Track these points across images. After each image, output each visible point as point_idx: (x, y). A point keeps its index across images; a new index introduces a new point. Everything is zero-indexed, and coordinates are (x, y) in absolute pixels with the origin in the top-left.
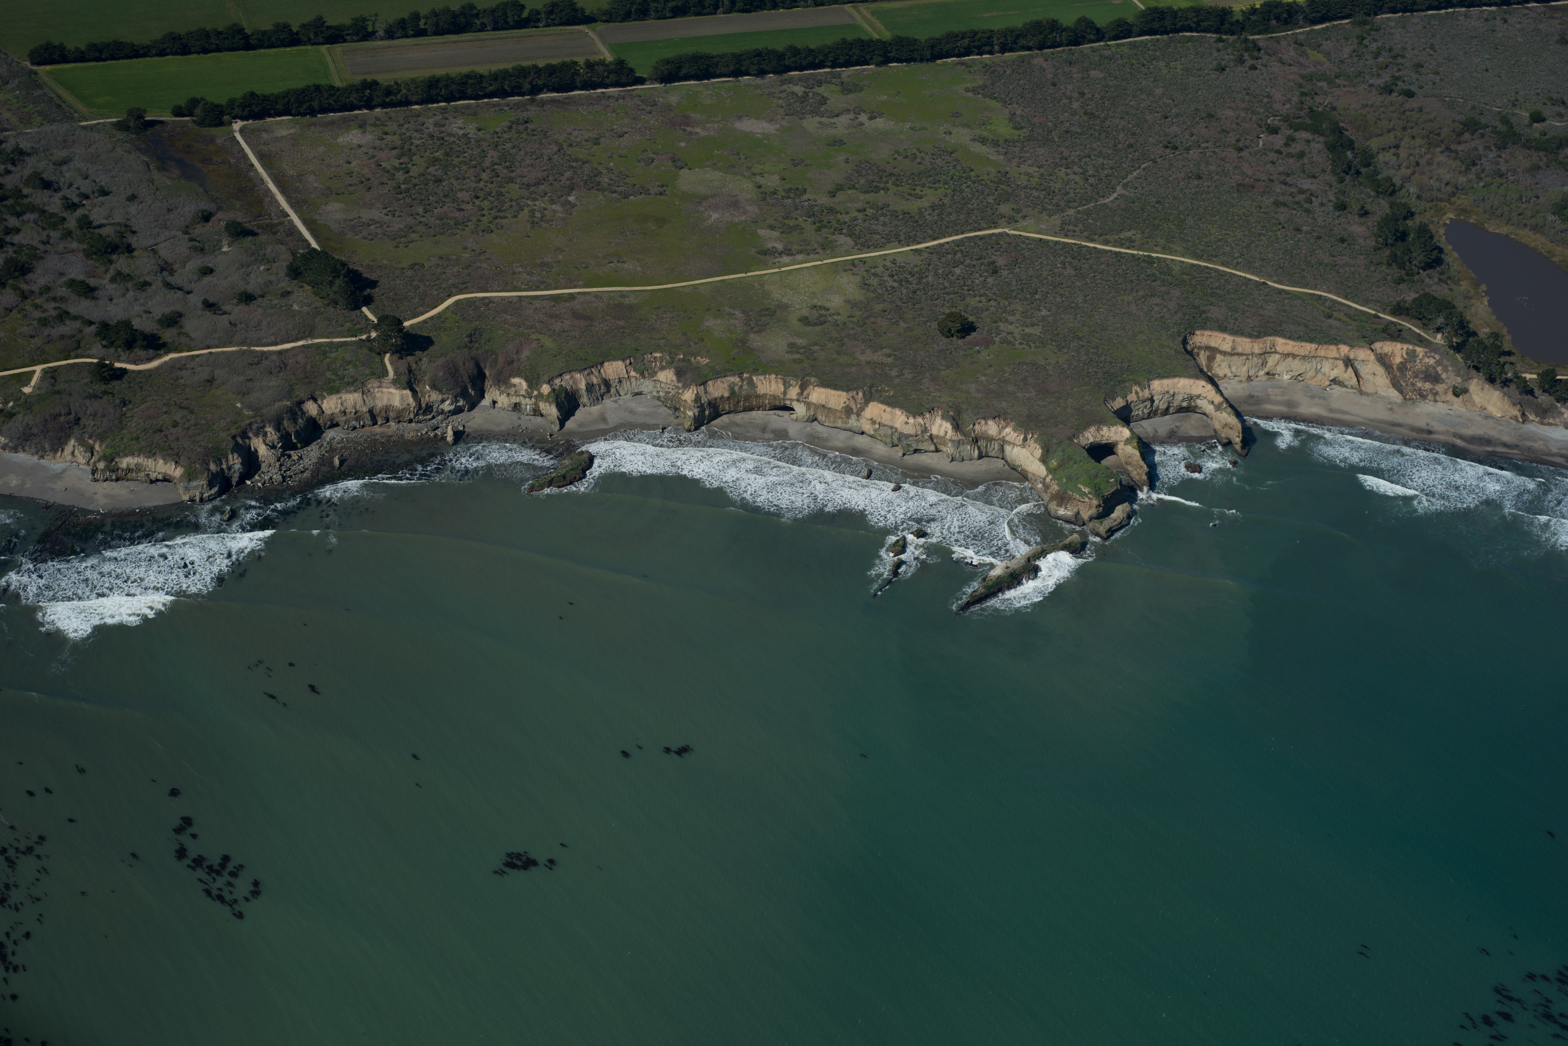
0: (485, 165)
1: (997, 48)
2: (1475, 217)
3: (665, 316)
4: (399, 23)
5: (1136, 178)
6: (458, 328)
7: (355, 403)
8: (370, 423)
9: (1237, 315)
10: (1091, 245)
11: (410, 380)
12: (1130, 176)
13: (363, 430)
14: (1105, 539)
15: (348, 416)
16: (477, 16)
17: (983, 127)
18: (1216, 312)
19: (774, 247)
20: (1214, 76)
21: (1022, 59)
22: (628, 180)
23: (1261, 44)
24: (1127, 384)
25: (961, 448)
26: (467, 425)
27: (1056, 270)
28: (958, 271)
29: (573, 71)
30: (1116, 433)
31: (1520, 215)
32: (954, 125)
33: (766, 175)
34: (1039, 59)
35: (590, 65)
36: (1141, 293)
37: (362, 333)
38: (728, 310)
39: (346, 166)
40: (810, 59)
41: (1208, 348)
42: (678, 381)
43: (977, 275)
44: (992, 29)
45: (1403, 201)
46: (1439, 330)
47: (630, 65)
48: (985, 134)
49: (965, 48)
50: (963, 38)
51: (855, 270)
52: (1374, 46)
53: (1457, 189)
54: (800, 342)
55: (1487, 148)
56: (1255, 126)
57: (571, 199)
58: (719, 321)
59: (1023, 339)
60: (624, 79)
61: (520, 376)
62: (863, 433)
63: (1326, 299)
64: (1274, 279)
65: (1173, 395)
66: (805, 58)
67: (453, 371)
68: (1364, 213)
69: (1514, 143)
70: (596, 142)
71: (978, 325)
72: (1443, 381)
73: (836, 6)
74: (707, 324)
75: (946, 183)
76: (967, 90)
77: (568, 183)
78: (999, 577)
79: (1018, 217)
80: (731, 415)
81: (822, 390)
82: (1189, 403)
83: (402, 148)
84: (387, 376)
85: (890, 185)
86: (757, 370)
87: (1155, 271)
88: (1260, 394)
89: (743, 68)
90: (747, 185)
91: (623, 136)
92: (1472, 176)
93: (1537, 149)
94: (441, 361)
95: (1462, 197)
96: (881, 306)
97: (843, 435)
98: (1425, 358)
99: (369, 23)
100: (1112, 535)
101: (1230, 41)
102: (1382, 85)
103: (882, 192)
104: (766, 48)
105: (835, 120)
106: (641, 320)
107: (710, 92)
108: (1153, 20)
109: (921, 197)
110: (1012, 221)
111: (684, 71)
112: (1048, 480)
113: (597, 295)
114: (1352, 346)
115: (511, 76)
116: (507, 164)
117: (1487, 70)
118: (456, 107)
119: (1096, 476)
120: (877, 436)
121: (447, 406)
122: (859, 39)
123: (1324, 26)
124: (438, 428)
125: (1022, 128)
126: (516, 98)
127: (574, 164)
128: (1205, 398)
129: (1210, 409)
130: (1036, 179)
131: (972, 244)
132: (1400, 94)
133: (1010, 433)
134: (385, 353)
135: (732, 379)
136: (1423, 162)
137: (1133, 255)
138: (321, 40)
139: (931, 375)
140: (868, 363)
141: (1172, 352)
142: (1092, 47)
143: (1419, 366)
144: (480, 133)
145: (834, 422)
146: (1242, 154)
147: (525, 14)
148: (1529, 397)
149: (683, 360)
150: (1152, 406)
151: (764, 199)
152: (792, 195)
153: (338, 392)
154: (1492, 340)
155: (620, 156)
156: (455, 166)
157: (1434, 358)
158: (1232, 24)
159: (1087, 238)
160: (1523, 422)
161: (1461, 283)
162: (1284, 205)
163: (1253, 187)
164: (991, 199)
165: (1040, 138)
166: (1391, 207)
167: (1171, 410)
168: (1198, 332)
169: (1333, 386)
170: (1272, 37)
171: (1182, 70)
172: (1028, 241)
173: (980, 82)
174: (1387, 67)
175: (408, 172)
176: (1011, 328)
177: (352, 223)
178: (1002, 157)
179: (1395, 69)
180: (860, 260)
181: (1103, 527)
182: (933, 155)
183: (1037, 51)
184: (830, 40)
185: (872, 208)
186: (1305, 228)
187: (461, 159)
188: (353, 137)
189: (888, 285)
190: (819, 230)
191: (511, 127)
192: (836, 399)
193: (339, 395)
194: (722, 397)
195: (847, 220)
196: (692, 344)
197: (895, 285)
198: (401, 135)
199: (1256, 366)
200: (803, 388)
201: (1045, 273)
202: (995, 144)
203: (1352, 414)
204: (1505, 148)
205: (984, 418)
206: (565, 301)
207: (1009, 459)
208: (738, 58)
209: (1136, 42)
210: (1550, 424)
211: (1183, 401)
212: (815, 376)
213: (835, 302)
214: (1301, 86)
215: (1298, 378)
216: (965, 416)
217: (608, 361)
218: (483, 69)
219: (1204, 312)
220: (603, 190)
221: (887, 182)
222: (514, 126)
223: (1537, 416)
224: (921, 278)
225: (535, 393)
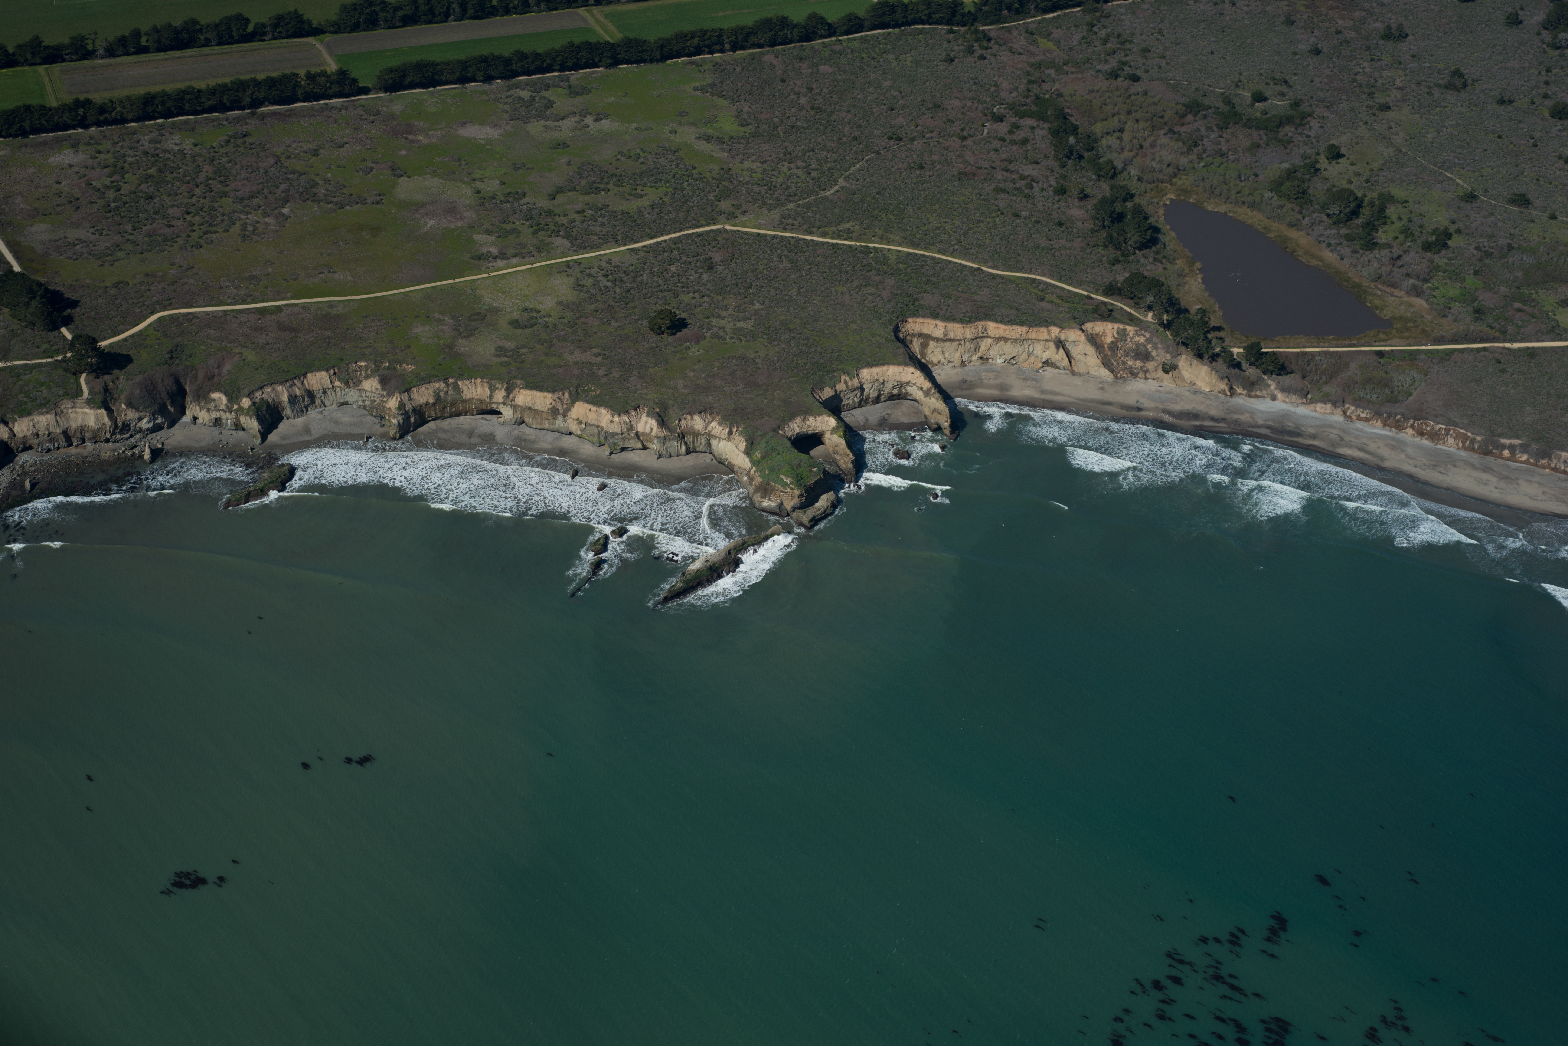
0: (198, 181)
1: (727, 46)
2: (1194, 197)
3: (372, 324)
4: (120, 41)
5: (859, 170)
6: (159, 344)
7: (48, 425)
8: (65, 444)
9: (950, 301)
10: (809, 238)
11: (106, 399)
12: (853, 168)
13: (58, 452)
14: (810, 528)
15: (41, 438)
16: (200, 31)
17: (709, 125)
18: (929, 299)
19: (488, 252)
20: (942, 67)
21: (753, 57)
22: (345, 191)
23: (992, 34)
24: (835, 374)
25: (668, 444)
26: (166, 442)
27: (772, 264)
28: (673, 268)
29: (293, 82)
30: (822, 423)
31: (1238, 193)
32: (680, 124)
33: (486, 180)
34: (769, 56)
35: (310, 77)
36: (856, 283)
37: (58, 354)
38: (437, 316)
39: (55, 186)
40: (538, 63)
41: (920, 335)
42: (383, 390)
43: (693, 272)
44: (722, 27)
45: (1122, 183)
46: (1150, 308)
47: (353, 75)
48: (711, 132)
49: (695, 47)
50: (692, 38)
51: (570, 272)
52: (1103, 33)
53: (1179, 170)
54: (509, 345)
55: (1210, 129)
56: (980, 114)
57: (285, 211)
58: (427, 328)
59: (734, 334)
60: (347, 90)
61: (219, 391)
62: (570, 434)
63: (1040, 282)
64: (990, 264)
65: (883, 383)
66: (533, 62)
67: (150, 389)
68: (1084, 197)
69: (1235, 123)
70: (315, 153)
71: (690, 321)
72: (1153, 359)
73: (570, 10)
74: (415, 331)
75: (667, 182)
76: (696, 89)
77: (283, 195)
78: (698, 571)
79: (738, 212)
80: (438, 422)
81: (528, 392)
82: (900, 390)
83: (115, 166)
84: (82, 395)
85: (611, 186)
86: (463, 375)
87: (871, 261)
88: (973, 379)
89: (469, 75)
90: (466, 190)
91: (343, 146)
92: (1193, 157)
93: (1258, 128)
94: (139, 378)
95: (1184, 177)
96: (593, 306)
97: (551, 436)
98: (1135, 337)
99: (89, 41)
100: (816, 524)
101: (961, 32)
102: (1109, 71)
103: (603, 193)
104: (492, 54)
105: (561, 123)
106: (348, 329)
107: (435, 100)
108: (884, 14)
109: (641, 197)
110: (731, 217)
111: (408, 80)
112: (752, 472)
113: (304, 307)
114: (1062, 328)
115: (229, 90)
116: (222, 178)
117: (1212, 53)
118: (173, 123)
119: (799, 466)
120: (584, 436)
121: (145, 424)
122: (587, 42)
123: (1055, 14)
124: (135, 446)
125: (748, 125)
126: (236, 112)
127: (291, 176)
128: (914, 384)
129: (919, 395)
130: (759, 175)
131: (690, 241)
132: (1126, 79)
133: (716, 428)
134: (81, 373)
135: (437, 385)
136: (1146, 144)
137: (850, 246)
138: (39, 60)
139: (639, 373)
140: (576, 363)
141: (883, 340)
142: (824, 43)
143: (1129, 345)
144: (197, 149)
145: (541, 424)
146: (965, 143)
147: (250, 28)
148: (1237, 371)
149: (388, 368)
150: (862, 394)
151: (482, 204)
152: (511, 199)
153: (29, 414)
154: (1199, 316)
155: (339, 167)
156: (167, 183)
157: (1144, 336)
158: (963, 15)
159: (806, 230)
160: (1231, 396)
161: (1177, 261)
162: (1004, 191)
163: (975, 175)
164: (711, 197)
165: (765, 134)
166: (1111, 189)
167: (883, 398)
168: (910, 320)
169: (1046, 368)
170: (1003, 27)
171: (911, 62)
172: (745, 237)
173: (709, 81)
174: (1114, 52)
175: (119, 190)
176: (723, 323)
177: (57, 243)
178: (726, 154)
179: (1122, 55)
180: (575, 261)
181: (806, 516)
182: (656, 154)
183: (768, 49)
184: (558, 44)
185: (591, 209)
186: (1023, 213)
187: (175, 175)
188: (66, 157)
189: (602, 285)
190: (536, 232)
191: (228, 142)
192: (542, 400)
193: (31, 418)
194: (427, 403)
195: (565, 222)
196: (398, 351)
197: (609, 284)
198: (114, 153)
199: (969, 351)
200: (509, 391)
201: (761, 267)
202: (720, 141)
203: (1063, 395)
204: (1227, 128)
205: (690, 414)
206: (272, 314)
207: (716, 453)
208: (464, 65)
209: (867, 36)
210: (1257, 397)
211: (893, 388)
212: (521, 379)
213: (547, 304)
214: (1029, 74)
215: (1011, 361)
216: (671, 412)
217: (311, 372)
218: (201, 85)
219: (917, 299)
220: (319, 201)
221: (608, 183)
222: (232, 141)
223: (1244, 389)
224: (635, 277)
225: (236, 407)
